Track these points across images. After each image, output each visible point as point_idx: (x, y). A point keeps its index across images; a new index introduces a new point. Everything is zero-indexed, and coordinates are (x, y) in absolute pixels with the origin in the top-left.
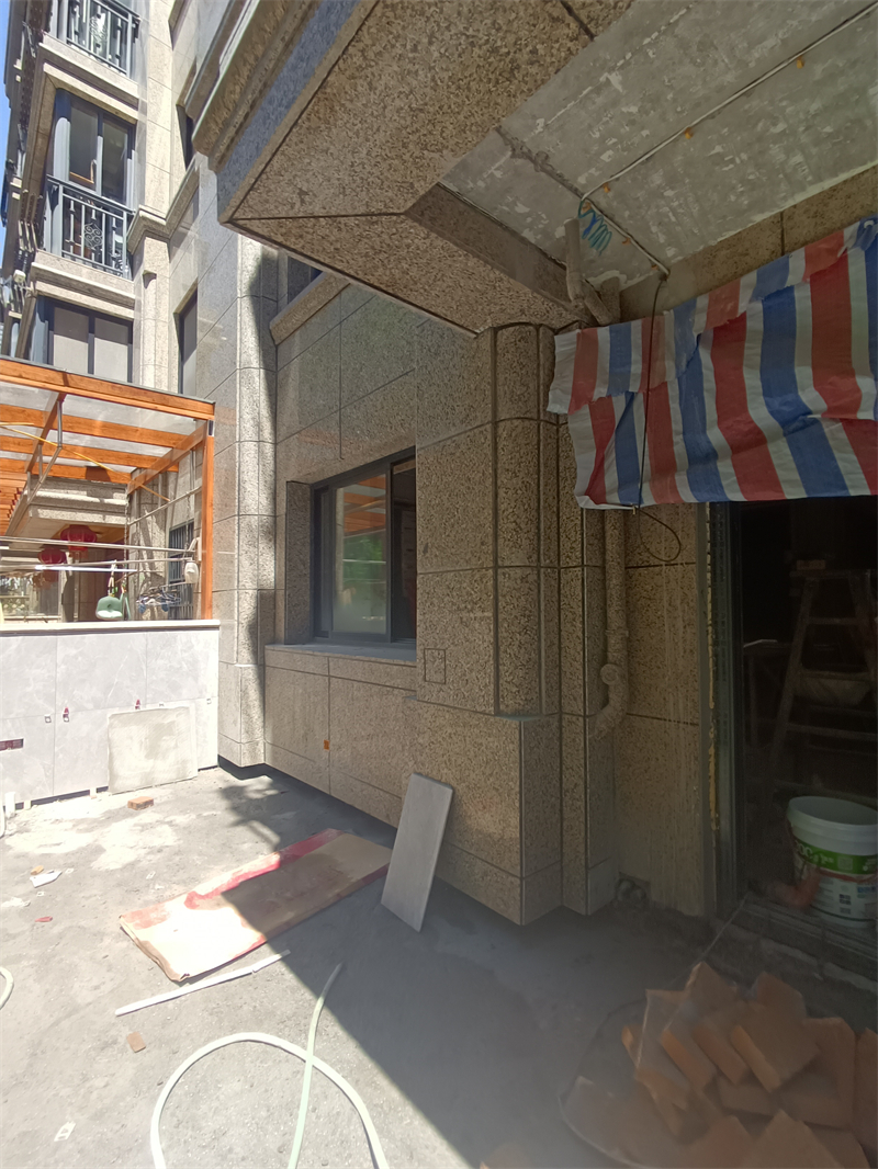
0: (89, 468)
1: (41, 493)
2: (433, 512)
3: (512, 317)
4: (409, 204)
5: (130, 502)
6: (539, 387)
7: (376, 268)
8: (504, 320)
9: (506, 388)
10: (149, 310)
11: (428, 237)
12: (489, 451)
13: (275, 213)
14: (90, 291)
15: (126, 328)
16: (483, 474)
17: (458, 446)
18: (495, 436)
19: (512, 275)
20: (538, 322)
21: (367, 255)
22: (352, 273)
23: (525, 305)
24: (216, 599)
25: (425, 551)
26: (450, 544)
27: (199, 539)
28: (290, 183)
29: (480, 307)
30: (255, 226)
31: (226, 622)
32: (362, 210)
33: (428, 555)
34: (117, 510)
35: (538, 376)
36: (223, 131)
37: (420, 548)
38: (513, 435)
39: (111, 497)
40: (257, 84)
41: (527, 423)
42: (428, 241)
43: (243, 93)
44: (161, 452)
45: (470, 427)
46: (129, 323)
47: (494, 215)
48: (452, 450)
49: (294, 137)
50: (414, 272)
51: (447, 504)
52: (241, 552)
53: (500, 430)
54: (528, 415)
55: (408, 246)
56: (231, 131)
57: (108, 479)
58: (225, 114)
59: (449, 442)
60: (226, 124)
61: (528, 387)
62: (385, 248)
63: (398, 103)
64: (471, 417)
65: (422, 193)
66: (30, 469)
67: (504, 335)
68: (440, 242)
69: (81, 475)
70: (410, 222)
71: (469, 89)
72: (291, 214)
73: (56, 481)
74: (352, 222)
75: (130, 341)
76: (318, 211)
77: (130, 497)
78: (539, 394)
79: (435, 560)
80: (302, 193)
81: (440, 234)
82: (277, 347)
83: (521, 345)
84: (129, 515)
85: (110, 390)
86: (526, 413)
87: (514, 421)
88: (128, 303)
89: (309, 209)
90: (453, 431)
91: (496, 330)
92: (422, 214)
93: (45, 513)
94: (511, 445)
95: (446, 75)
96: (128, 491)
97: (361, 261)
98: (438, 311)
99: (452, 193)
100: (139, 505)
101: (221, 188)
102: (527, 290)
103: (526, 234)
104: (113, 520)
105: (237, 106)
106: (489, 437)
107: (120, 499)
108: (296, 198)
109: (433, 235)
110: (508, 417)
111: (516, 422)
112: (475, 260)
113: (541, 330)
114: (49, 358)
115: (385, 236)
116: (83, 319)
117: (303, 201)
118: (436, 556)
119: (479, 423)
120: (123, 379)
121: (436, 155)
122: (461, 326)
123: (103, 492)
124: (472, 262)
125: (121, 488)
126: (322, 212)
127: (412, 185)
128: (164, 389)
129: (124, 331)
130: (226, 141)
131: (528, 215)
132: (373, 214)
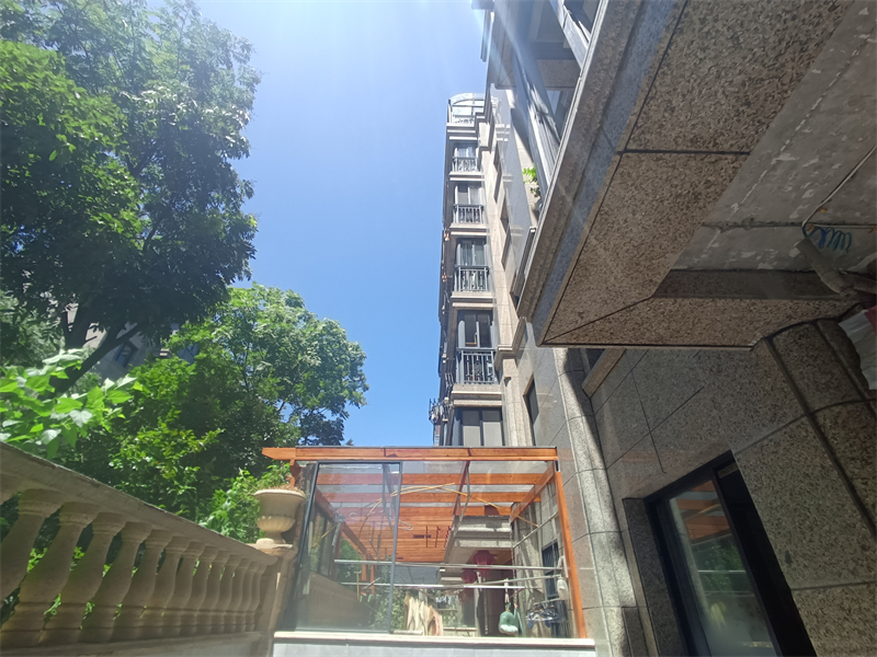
0: (486, 507)
1: (461, 528)
2: (779, 515)
3: (780, 324)
4: (654, 291)
5: (513, 528)
6: (845, 370)
7: (644, 334)
8: (772, 329)
9: (806, 381)
10: (509, 398)
11: (675, 302)
12: (817, 442)
13: (568, 329)
14: (479, 397)
15: (498, 412)
16: (823, 467)
17: (777, 444)
18: (818, 428)
19: (762, 296)
20: (811, 319)
21: (634, 329)
22: (627, 342)
23: (790, 312)
24: (587, 617)
25: (789, 560)
26: (818, 551)
27: (564, 557)
28: (572, 312)
29: (744, 329)
30: (557, 340)
31: (601, 642)
32: (621, 307)
33: (794, 565)
34: (504, 536)
35: (839, 361)
36: (531, 303)
37: (780, 558)
38: (840, 421)
39: (501, 527)
40: (543, 276)
41: (850, 407)
42: (677, 305)
43: (538, 283)
44: (528, 488)
45: (782, 425)
46: (499, 409)
47: (726, 267)
48: (773, 449)
49: (568, 291)
50: (674, 326)
51: (793, 505)
52: (599, 568)
53: (821, 420)
54: (848, 399)
55: (663, 313)
56: (535, 301)
57: (498, 513)
58: (531, 295)
59: (766, 442)
60: (532, 299)
61: (833, 375)
62: (645, 320)
63: (625, 248)
64: (779, 415)
65: (660, 281)
66: (454, 513)
67: (780, 341)
68: (687, 301)
69: (482, 513)
70: (658, 300)
71: (669, 220)
72: (577, 326)
73: (469, 519)
74: (617, 315)
75: (501, 419)
76: (592, 318)
77: (512, 525)
78: (849, 377)
79: (806, 573)
80: (580, 314)
81: (684, 297)
82: (590, 399)
83: (803, 341)
84: (513, 539)
85: (493, 454)
86: (844, 397)
87: (834, 408)
88: (498, 397)
89: (587, 320)
90: (765, 432)
91: (769, 339)
92: (666, 292)
93: (464, 543)
94: (843, 433)
95: (651, 222)
96: (510, 521)
97: (631, 334)
98: (706, 342)
99: (684, 270)
100: (519, 530)
101: (535, 328)
102: (784, 301)
103: (761, 266)
104: (504, 544)
105: (536, 289)
106: (810, 429)
107: (506, 528)
108: (578, 318)
109: (679, 300)
110: (823, 406)
111: (837, 409)
112: (723, 300)
113: (819, 324)
114: (461, 443)
115: (642, 314)
116: (476, 413)
117: (582, 318)
118: (805, 566)
119: (791, 419)
120: (500, 445)
121: (663, 259)
122: (733, 346)
123: (495, 523)
124: (720, 303)
125: (506, 519)
126: (597, 318)
127: (651, 281)
128: (524, 445)
129: (497, 414)
130: (533, 307)
131: (756, 255)
132: (629, 306)
